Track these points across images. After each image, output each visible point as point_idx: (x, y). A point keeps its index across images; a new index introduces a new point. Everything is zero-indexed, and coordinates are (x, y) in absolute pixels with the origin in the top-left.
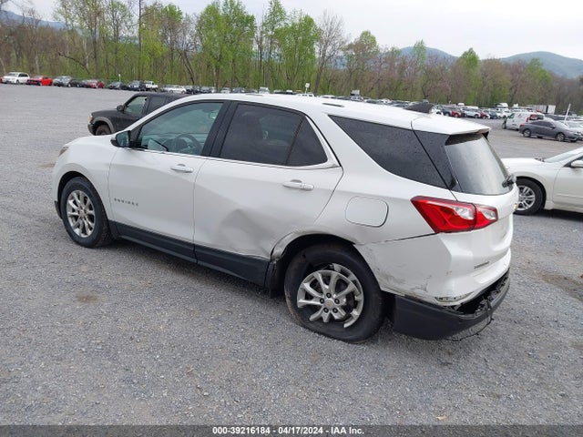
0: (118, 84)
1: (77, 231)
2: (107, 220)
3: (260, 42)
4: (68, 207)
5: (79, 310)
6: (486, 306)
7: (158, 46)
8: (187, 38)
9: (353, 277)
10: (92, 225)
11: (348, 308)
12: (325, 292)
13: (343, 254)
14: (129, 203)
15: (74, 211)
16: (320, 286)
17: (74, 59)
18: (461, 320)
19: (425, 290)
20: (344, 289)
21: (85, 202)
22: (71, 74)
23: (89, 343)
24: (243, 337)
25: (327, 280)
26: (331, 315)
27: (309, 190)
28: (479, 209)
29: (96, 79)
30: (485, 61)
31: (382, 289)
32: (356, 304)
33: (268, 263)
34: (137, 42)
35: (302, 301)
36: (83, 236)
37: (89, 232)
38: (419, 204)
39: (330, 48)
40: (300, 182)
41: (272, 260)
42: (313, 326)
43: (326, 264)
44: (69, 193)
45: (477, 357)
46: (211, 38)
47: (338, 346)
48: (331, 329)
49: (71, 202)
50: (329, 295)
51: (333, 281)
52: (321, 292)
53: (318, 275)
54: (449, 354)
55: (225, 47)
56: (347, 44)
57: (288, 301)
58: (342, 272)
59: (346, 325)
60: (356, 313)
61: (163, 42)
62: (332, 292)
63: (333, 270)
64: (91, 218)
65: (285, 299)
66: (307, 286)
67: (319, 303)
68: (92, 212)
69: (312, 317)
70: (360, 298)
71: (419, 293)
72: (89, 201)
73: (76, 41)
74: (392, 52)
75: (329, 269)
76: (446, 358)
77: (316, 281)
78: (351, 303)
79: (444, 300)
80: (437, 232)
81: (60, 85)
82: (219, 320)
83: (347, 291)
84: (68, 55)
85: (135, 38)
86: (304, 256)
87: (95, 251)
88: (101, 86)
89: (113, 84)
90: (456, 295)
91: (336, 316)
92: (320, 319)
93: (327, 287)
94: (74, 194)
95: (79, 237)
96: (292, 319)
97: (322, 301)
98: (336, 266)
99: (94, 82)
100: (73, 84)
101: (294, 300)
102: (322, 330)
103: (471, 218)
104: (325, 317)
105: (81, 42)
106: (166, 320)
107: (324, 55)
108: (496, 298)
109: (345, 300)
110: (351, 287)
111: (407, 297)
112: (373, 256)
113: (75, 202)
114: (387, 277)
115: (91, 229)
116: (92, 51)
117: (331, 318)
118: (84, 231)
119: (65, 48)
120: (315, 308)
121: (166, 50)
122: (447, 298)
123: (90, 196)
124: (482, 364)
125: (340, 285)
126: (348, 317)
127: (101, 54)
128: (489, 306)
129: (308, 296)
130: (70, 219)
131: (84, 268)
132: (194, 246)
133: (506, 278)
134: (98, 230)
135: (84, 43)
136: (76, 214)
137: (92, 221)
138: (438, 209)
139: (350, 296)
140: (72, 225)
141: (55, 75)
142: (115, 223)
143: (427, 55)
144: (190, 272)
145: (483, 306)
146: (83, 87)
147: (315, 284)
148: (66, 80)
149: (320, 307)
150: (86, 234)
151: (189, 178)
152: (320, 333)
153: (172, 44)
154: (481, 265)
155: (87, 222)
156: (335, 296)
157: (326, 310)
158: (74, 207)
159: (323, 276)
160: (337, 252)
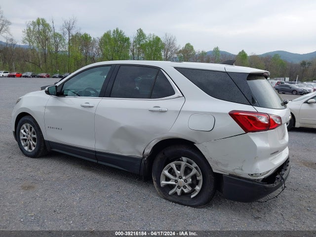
0: (57, 75)
1: (26, 148)
2: (44, 141)
3: (133, 51)
4: (20, 134)
5: (23, 195)
6: (280, 179)
7: (79, 55)
8: (94, 50)
9: (195, 165)
10: (35, 144)
11: (193, 185)
12: (178, 176)
13: (188, 151)
14: (57, 128)
15: (24, 136)
16: (174, 172)
17: (34, 63)
18: (266, 188)
19: (242, 170)
20: (190, 173)
21: (31, 130)
22: (32, 71)
23: (26, 215)
24: (127, 207)
25: (179, 167)
26: (182, 190)
27: (165, 111)
28: (271, 117)
29: (46, 73)
30: (251, 56)
31: (214, 171)
32: (197, 182)
33: (141, 160)
34: (68, 53)
35: (163, 182)
36: (30, 151)
37: (33, 148)
38: (234, 115)
39: (169, 53)
40: (159, 107)
41: (144, 157)
42: (171, 198)
43: (178, 158)
44: (21, 125)
45: (276, 213)
46: (107, 49)
47: (188, 210)
48: (183, 199)
49: (22, 131)
50: (180, 177)
51: (183, 168)
52: (176, 176)
53: (173, 165)
54: (258, 211)
55: (114, 54)
56: (178, 50)
57: (154, 183)
58: (188, 162)
59: (192, 196)
60: (198, 188)
61: (81, 52)
62: (182, 175)
63: (182, 161)
64: (34, 139)
65: (153, 182)
66: (166, 172)
67: (174, 183)
68: (35, 136)
69: (171, 192)
70: (200, 178)
71: (238, 172)
72: (33, 129)
73: (35, 54)
74: (202, 54)
75: (179, 160)
76: (257, 214)
77: (172, 169)
78: (195, 182)
79: (254, 175)
80: (246, 132)
81: (26, 77)
82: (111, 197)
83: (191, 174)
84: (31, 61)
85: (66, 51)
86: (164, 154)
87: (37, 159)
88: (48, 77)
89: (55, 75)
90: (261, 172)
91: (186, 191)
92: (176, 193)
93: (179, 172)
94: (24, 126)
95: (27, 152)
96: (158, 195)
97: (176, 182)
98: (184, 159)
99: (44, 74)
100: (33, 76)
101: (158, 182)
102: (176, 201)
103: (267, 123)
104: (179, 192)
105: (37, 55)
106: (78, 199)
107: (167, 57)
108: (285, 173)
109: (191, 180)
110: (194, 171)
111: (230, 175)
112: (207, 150)
113: (25, 131)
114: (217, 163)
115: (34, 146)
116: (44, 59)
117: (182, 192)
118: (30, 148)
119: (29, 57)
120: (172, 187)
121: (83, 56)
122: (256, 174)
123: (34, 126)
124: (280, 217)
125: (187, 170)
126: (193, 191)
127: (48, 60)
128: (282, 179)
129: (168, 179)
130: (22, 141)
131: (28, 170)
132: (96, 152)
133: (289, 162)
134: (39, 147)
135: (39, 54)
136: (25, 138)
137: (35, 142)
138: (246, 117)
139: (194, 177)
140: (23, 144)
141: (23, 72)
142: (49, 142)
143: (220, 54)
144: (93, 169)
145: (278, 178)
146: (38, 77)
147: (171, 171)
148: (29, 74)
149: (175, 185)
150: (31, 150)
151: (92, 110)
152: (176, 202)
153: (86, 53)
154: (275, 153)
155: (32, 142)
156: (184, 178)
157: (179, 187)
158: (24, 133)
159: (176, 165)
160: (184, 149)
